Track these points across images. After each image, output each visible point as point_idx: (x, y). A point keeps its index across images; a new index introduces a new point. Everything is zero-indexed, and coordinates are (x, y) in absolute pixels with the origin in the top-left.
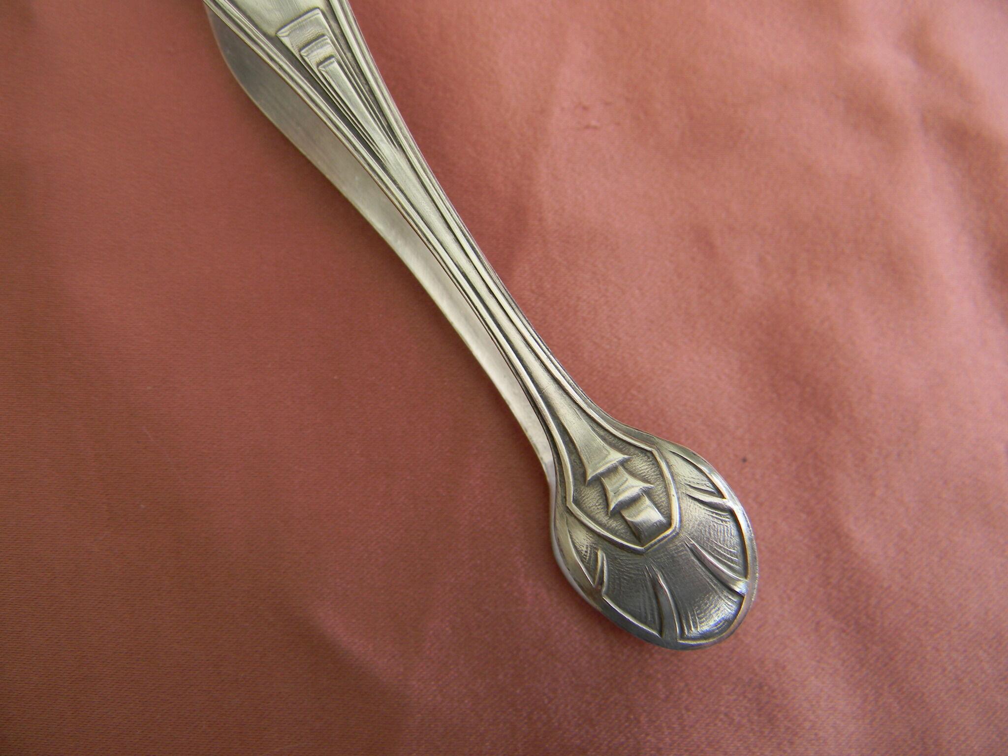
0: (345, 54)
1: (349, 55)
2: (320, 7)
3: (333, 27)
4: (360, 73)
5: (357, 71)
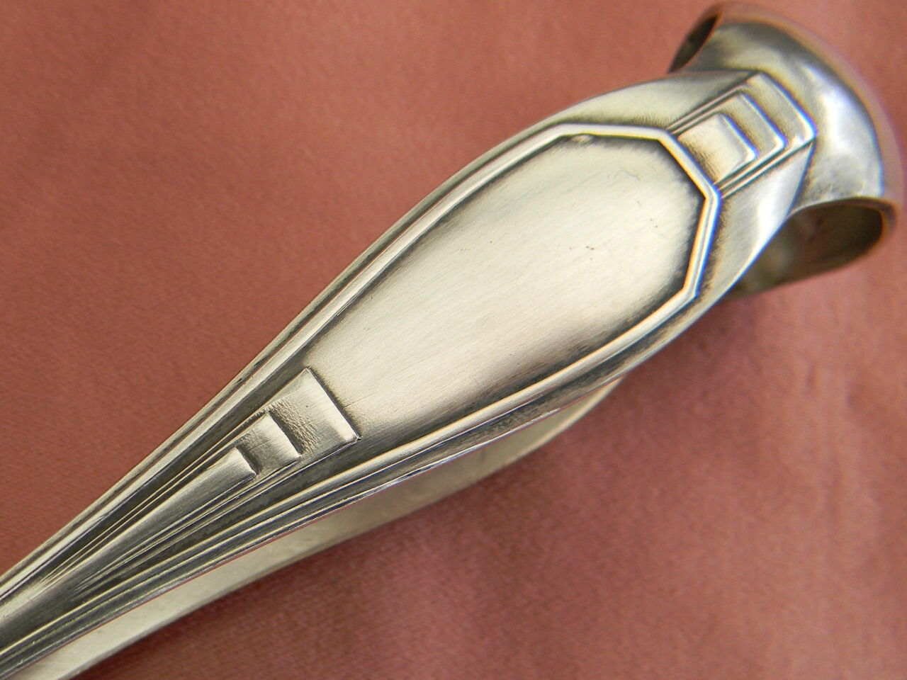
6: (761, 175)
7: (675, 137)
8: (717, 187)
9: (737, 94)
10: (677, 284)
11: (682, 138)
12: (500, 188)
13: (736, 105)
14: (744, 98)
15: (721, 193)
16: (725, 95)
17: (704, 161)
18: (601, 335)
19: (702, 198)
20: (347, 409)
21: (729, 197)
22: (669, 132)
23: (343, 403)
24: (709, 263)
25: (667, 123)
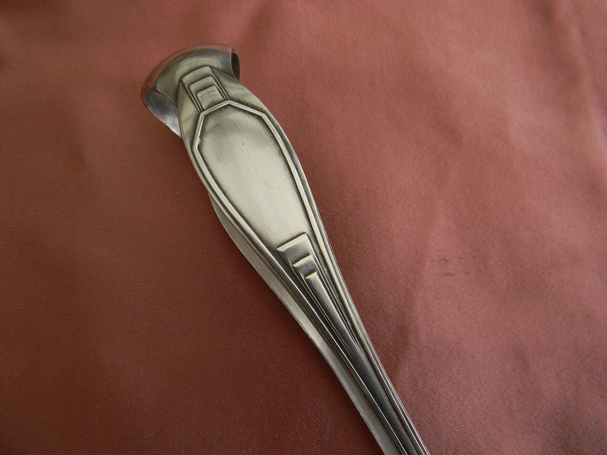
0: (323, 269)
1: (325, 269)
2: (305, 231)
3: (315, 248)
4: (333, 284)
5: (331, 282)
6: (221, 85)
7: (204, 110)
8: (225, 100)
9: (188, 88)
10: (259, 118)
11: (204, 108)
12: (215, 172)
13: (193, 88)
14: (191, 86)
15: (228, 99)
16: (189, 91)
17: (214, 102)
18: (275, 145)
19: (229, 105)
20: (294, 236)
21: (229, 97)
22: (201, 112)
23: (292, 237)
24: (253, 107)
25: (197, 111)
